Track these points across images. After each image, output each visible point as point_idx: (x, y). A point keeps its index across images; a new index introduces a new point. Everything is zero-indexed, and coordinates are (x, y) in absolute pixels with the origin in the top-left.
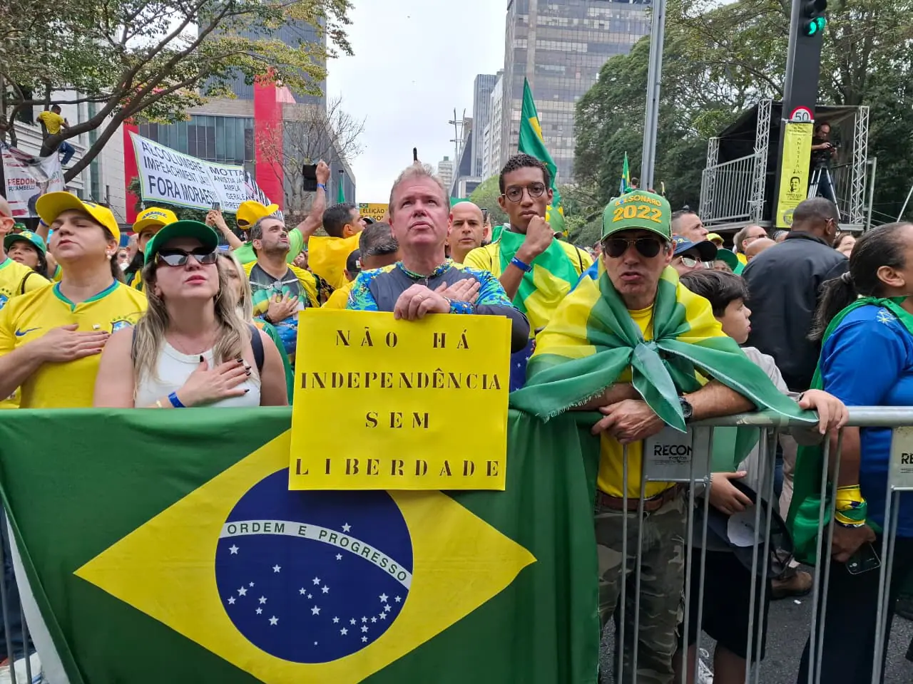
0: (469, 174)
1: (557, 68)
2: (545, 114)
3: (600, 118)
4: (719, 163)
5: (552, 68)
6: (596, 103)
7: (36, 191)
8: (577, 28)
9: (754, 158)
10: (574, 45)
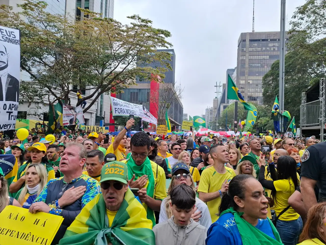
0: (224, 103)
1: (257, 65)
2: (253, 81)
3: (273, 82)
4: (307, 102)
5: (255, 65)
6: (271, 77)
7: (73, 117)
8: (264, 51)
9: (319, 101)
10: (264, 57)
